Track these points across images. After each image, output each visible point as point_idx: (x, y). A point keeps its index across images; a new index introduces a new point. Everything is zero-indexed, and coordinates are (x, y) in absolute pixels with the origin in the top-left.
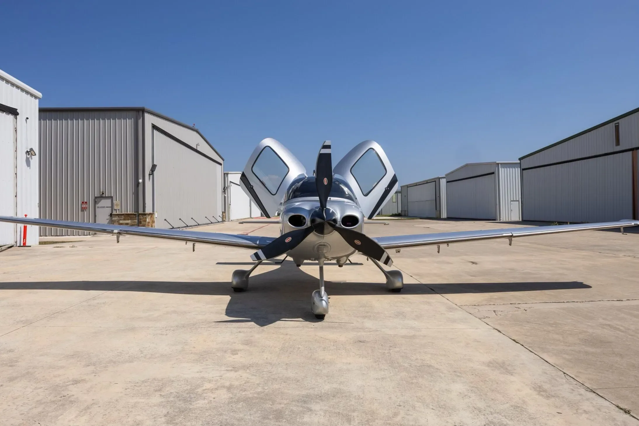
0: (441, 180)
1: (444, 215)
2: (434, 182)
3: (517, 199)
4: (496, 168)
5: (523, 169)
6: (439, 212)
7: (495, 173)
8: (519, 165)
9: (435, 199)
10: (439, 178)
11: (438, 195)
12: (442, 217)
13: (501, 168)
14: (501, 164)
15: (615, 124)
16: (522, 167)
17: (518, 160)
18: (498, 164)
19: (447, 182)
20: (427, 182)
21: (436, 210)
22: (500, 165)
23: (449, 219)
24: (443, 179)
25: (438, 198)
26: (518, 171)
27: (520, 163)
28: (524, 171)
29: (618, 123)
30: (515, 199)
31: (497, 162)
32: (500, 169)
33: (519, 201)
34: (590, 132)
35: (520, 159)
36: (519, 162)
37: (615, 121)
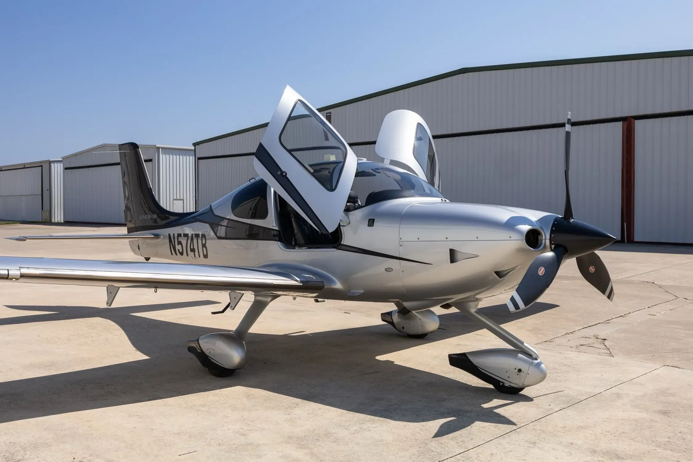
0: (52, 165)
1: (58, 216)
2: (41, 167)
3: (182, 198)
4: (156, 154)
5: (200, 159)
6: (48, 213)
7: (153, 160)
8: (194, 152)
9: (40, 193)
10: (50, 162)
11: (46, 187)
12: (53, 221)
13: (162, 154)
14: (162, 148)
15: (327, 113)
16: (198, 156)
17: (192, 145)
18: (159, 148)
19: (66, 169)
20: (24, 167)
21: (42, 209)
22: (160, 149)
23: (68, 223)
24: (56, 164)
25: (46, 194)
26: (191, 159)
27: (195, 150)
28: (200, 161)
29: (330, 113)
30: (178, 198)
31: (157, 146)
32: (161, 156)
33: (183, 200)
34: (294, 121)
35: (195, 144)
36: (193, 148)
37: (327, 110)
